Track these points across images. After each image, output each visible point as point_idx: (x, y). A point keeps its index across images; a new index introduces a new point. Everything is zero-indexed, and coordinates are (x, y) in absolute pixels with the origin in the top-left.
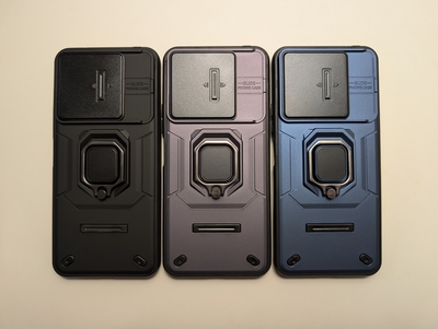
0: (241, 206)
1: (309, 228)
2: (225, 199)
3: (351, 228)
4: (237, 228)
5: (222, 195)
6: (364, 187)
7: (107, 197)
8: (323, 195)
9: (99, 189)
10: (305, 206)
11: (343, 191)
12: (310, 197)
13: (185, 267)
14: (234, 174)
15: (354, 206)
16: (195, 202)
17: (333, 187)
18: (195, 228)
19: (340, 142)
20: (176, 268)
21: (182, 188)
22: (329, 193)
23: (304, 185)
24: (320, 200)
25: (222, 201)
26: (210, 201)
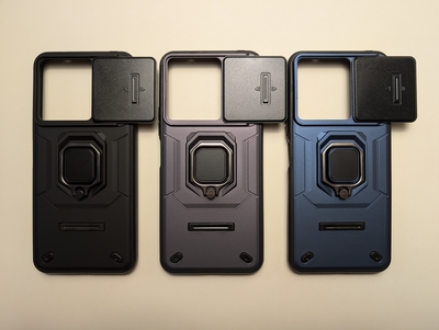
0: (235, 206)
1: (323, 227)
2: (220, 200)
3: (363, 227)
4: (231, 227)
5: (217, 195)
6: (375, 188)
7: (84, 197)
8: (336, 196)
9: (77, 189)
10: (318, 206)
11: (355, 191)
12: (322, 197)
13: (180, 264)
14: (227, 175)
15: (366, 205)
16: (190, 202)
17: (346, 188)
18: (191, 227)
19: (352, 144)
20: (173, 265)
21: (179, 189)
22: (341, 194)
23: (318, 186)
24: (333, 200)
25: (217, 201)
26: (205, 201)
